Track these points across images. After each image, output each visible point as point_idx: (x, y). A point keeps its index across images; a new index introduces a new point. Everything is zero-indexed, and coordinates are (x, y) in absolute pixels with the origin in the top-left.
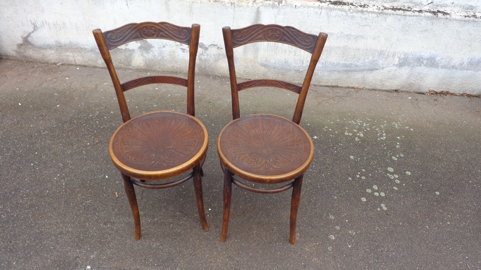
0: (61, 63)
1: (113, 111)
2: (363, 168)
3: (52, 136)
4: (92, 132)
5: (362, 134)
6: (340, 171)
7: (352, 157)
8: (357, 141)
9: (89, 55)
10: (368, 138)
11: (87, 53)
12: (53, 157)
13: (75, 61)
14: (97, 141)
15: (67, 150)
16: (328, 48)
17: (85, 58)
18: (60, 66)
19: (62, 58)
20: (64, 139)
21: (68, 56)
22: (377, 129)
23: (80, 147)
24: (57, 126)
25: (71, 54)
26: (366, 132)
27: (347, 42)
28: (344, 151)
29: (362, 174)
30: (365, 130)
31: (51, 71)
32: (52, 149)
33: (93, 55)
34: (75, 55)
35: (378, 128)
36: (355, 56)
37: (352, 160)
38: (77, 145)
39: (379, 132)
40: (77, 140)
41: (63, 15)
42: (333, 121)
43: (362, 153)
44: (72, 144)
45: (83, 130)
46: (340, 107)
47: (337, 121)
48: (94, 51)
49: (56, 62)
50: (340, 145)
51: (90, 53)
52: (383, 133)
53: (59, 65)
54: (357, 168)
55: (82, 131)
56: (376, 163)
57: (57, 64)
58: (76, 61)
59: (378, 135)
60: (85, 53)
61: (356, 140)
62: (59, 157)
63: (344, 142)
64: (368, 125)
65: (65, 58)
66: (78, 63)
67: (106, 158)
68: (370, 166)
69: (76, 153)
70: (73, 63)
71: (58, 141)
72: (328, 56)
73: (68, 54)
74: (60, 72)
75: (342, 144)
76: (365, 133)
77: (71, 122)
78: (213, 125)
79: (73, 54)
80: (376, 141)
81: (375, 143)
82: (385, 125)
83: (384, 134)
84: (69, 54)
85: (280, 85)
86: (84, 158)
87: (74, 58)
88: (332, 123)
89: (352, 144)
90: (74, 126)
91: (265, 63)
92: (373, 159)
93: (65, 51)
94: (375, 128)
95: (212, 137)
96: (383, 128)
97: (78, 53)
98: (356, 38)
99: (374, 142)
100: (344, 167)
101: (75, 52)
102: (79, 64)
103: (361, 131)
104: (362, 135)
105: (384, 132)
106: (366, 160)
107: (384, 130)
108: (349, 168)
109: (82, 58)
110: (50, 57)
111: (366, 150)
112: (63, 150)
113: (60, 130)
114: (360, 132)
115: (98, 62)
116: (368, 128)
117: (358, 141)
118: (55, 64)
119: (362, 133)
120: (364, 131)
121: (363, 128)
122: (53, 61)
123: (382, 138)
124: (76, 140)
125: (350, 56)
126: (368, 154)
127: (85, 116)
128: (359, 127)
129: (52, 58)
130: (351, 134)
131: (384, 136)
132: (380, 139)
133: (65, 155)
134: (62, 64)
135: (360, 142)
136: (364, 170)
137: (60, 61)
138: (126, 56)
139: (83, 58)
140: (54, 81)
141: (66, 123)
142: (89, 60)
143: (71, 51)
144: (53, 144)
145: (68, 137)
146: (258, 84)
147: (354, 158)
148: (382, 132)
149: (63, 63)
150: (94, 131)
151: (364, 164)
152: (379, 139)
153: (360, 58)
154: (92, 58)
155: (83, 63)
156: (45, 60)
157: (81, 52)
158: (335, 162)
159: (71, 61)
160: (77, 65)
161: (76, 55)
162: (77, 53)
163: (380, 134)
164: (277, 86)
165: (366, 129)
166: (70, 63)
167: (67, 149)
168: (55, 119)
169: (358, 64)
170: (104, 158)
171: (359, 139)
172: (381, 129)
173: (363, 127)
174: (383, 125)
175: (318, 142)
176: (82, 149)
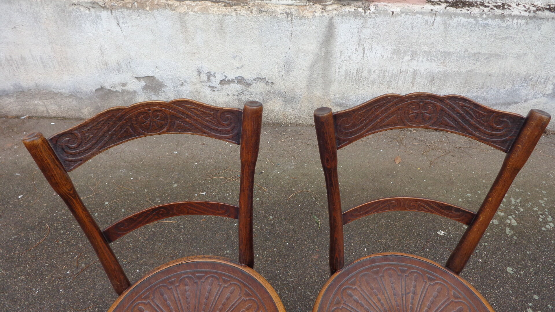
0: (27, 116)
1: (108, 201)
2: (534, 293)
3: (9, 258)
4: (75, 245)
5: (514, 221)
6: (498, 302)
7: (509, 270)
8: (510, 234)
9: (68, 103)
10: (525, 227)
11: (65, 100)
12: (10, 307)
13: (48, 112)
14: (83, 265)
15: (34, 289)
16: (441, 75)
17: (62, 106)
18: (25, 121)
19: (28, 109)
20: (28, 263)
21: (36, 105)
22: (535, 209)
23: (54, 281)
24: (17, 238)
25: (40, 102)
26: (519, 215)
27: (474, 64)
28: (494, 258)
29: (535, 305)
30: (517, 212)
31: (11, 130)
32: (8, 287)
33: (74, 102)
34: (46, 103)
35: (537, 206)
36: (485, 85)
37: (512, 275)
38: (49, 277)
39: (540, 214)
40: (51, 265)
41: (18, 45)
42: (462, 197)
43: (524, 261)
44: (41, 274)
45: (61, 243)
46: (465, 169)
47: (468, 197)
48: (74, 96)
49: (19, 115)
50: (485, 246)
51: (70, 100)
52: (546, 216)
53: (25, 118)
54: (524, 294)
55: (58, 244)
56: (552, 279)
57: (21, 118)
58: (50, 111)
59: (541, 220)
60: (62, 100)
61: (507, 232)
62: (20, 305)
63: (490, 239)
64: (518, 201)
65: (31, 108)
66: (52, 114)
67: (98, 301)
68: (544, 287)
69: (48, 293)
70: (45, 115)
71: (18, 269)
72: (441, 86)
73: (36, 102)
74: (25, 131)
75: (487, 244)
76: (518, 218)
77: (41, 227)
78: (271, 217)
79: (43, 102)
80: (540, 233)
81: (540, 238)
82: (545, 199)
83: (550, 219)
84: (38, 103)
85: (427, 207)
86: (61, 304)
87: (46, 108)
88: (460, 200)
89: (503, 242)
90: (46, 236)
91: (341, 101)
92: (546, 273)
93: (31, 98)
94: (532, 207)
95: (273, 242)
96: (543, 205)
97: (51, 100)
98: (488, 58)
99: (539, 236)
100: (502, 292)
101: (46, 99)
102: (54, 115)
103: (511, 215)
104: (514, 223)
105: (547, 213)
106: (536, 273)
107: (546, 210)
108: (510, 294)
109: (58, 108)
110: (9, 107)
111: (528, 253)
112: (27, 289)
113: (22, 245)
114: (510, 217)
115: (83, 111)
116: (521, 207)
117: (512, 236)
118: (17, 117)
119: (514, 218)
120: (515, 214)
121: (513, 207)
122: (14, 113)
123: (547, 226)
124: (48, 266)
125: (476, 86)
126: (534, 261)
127: (63, 214)
128: (506, 205)
129: (11, 108)
130: (497, 221)
131: (550, 222)
132: (545, 227)
133: (30, 300)
134: (29, 118)
135: (515, 237)
136: (536, 297)
137: (25, 113)
138: (124, 101)
139: (60, 106)
140: (15, 149)
141: (33, 229)
142: (69, 109)
143: (40, 98)
144: (9, 278)
145: (36, 260)
146: (381, 208)
147: (515, 272)
148: (545, 214)
149: (31, 115)
150: (77, 244)
151: (533, 282)
152: (543, 229)
153: (492, 87)
154: (73, 105)
155: (60, 114)
156: (2, 112)
157: (55, 99)
158: (485, 283)
159: (42, 112)
160: (51, 118)
161: (48, 104)
162: (49, 101)
163: (542, 218)
164: (422, 210)
165: (519, 210)
166: (40, 114)
167: (33, 287)
168: (15, 224)
169: (488, 96)
170: (96, 301)
171: (512, 232)
172: (541, 208)
173: (513, 205)
174: (542, 199)
175: (448, 241)
176: (58, 284)
